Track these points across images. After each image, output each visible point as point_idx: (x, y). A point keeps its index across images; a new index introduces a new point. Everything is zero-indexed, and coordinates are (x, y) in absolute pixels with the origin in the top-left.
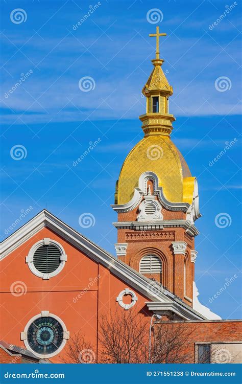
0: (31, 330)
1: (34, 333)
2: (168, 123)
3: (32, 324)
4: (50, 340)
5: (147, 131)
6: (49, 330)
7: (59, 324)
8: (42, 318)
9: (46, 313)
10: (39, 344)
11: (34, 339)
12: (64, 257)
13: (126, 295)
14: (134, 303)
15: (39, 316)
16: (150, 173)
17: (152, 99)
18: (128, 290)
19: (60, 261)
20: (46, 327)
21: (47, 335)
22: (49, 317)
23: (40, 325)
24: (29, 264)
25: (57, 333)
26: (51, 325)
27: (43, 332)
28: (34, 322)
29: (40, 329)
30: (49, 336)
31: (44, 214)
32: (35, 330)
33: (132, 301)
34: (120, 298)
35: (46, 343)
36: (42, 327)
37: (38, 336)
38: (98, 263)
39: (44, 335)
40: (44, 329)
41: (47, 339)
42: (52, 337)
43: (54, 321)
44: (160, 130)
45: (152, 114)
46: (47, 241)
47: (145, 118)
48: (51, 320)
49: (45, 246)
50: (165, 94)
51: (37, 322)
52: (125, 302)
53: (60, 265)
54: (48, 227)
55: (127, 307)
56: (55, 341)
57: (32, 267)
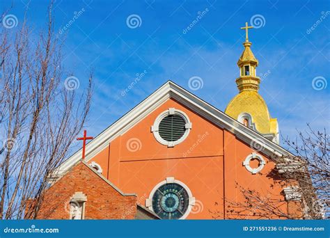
0: (156, 197)
1: (159, 200)
2: (256, 83)
3: (157, 191)
4: (175, 207)
5: (241, 88)
6: (174, 196)
7: (184, 189)
8: (167, 184)
9: (170, 180)
10: (164, 211)
11: (159, 206)
12: (189, 125)
13: (253, 159)
14: (262, 167)
15: (164, 182)
16: (246, 114)
17: (244, 68)
18: (255, 155)
19: (185, 129)
20: (171, 193)
21: (172, 202)
22: (174, 184)
23: (165, 192)
24: (155, 133)
25: (182, 199)
26: (176, 191)
27: (168, 199)
28: (159, 189)
29: (165, 195)
30: (174, 202)
31: (169, 85)
32: (160, 197)
33: (259, 165)
34: (247, 162)
35: (171, 209)
36: (167, 194)
37: (163, 202)
38: (223, 130)
39: (169, 201)
40: (169, 195)
41: (172, 206)
42: (177, 203)
43: (179, 187)
44: (251, 87)
45: (245, 76)
46: (172, 111)
47: (240, 80)
48: (176, 186)
49: (170, 116)
50: (253, 64)
51: (162, 188)
52: (252, 167)
53: (185, 134)
54: (173, 98)
55: (255, 171)
56: (181, 208)
57: (157, 135)
